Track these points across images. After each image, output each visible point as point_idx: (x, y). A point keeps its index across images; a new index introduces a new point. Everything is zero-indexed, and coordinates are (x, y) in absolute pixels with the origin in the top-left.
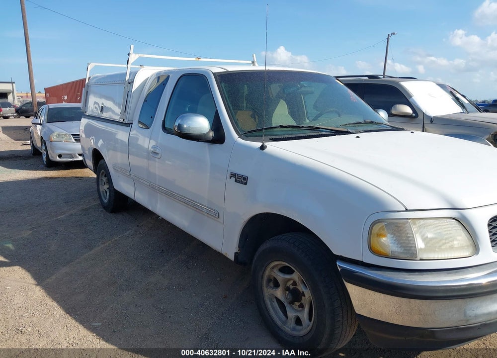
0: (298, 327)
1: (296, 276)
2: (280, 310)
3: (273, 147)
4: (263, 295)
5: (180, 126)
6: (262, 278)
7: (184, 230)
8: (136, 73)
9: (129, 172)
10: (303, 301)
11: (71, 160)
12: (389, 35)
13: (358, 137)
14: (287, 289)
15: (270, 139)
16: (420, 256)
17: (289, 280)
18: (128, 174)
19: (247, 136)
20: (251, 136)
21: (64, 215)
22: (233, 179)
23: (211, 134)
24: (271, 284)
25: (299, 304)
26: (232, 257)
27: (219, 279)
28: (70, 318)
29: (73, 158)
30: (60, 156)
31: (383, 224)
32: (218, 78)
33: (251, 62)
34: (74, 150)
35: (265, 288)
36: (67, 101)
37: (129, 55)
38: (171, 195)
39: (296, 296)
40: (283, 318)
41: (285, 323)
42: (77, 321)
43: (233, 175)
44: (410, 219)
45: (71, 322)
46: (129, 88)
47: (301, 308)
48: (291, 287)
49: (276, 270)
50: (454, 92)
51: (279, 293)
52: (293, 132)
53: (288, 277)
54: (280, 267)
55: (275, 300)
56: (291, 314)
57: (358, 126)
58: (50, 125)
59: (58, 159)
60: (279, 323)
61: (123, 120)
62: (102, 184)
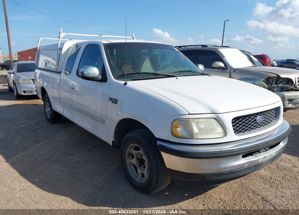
0: (143, 178)
1: (141, 151)
2: (134, 170)
3: (131, 84)
4: (126, 162)
5: (82, 73)
6: (125, 153)
7: (88, 130)
8: (64, 44)
9: (60, 100)
10: (145, 165)
11: (31, 94)
12: (225, 21)
13: (177, 78)
14: (138, 159)
15: (131, 80)
16: (195, 137)
17: (139, 153)
18: (59, 100)
19: (119, 78)
20: (121, 78)
21: (25, 125)
22: (111, 101)
23: (100, 77)
24: (130, 157)
25: (143, 166)
26: (111, 144)
27: (107, 157)
28: (22, 177)
29: (32, 93)
30: (24, 92)
31: (178, 121)
32: (106, 46)
33: (131, 37)
34: (33, 88)
35: (127, 159)
36: (31, 60)
37: (60, 33)
38: (81, 111)
39: (141, 162)
40: (136, 174)
41: (136, 177)
42: (25, 179)
43: (111, 99)
44: (191, 118)
45: (22, 179)
46: (60, 52)
47: (144, 168)
48: (140, 157)
49: (132, 149)
50: (250, 55)
51: (134, 161)
52: (144, 76)
53: (138, 152)
54: (134, 147)
55: (132, 165)
56: (140, 172)
57: (181, 73)
58: (19, 74)
59: (23, 94)
60: (134, 177)
61: (57, 70)
62: (47, 107)
